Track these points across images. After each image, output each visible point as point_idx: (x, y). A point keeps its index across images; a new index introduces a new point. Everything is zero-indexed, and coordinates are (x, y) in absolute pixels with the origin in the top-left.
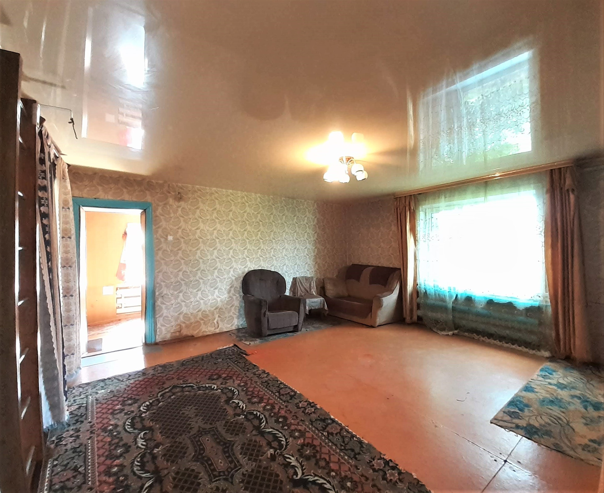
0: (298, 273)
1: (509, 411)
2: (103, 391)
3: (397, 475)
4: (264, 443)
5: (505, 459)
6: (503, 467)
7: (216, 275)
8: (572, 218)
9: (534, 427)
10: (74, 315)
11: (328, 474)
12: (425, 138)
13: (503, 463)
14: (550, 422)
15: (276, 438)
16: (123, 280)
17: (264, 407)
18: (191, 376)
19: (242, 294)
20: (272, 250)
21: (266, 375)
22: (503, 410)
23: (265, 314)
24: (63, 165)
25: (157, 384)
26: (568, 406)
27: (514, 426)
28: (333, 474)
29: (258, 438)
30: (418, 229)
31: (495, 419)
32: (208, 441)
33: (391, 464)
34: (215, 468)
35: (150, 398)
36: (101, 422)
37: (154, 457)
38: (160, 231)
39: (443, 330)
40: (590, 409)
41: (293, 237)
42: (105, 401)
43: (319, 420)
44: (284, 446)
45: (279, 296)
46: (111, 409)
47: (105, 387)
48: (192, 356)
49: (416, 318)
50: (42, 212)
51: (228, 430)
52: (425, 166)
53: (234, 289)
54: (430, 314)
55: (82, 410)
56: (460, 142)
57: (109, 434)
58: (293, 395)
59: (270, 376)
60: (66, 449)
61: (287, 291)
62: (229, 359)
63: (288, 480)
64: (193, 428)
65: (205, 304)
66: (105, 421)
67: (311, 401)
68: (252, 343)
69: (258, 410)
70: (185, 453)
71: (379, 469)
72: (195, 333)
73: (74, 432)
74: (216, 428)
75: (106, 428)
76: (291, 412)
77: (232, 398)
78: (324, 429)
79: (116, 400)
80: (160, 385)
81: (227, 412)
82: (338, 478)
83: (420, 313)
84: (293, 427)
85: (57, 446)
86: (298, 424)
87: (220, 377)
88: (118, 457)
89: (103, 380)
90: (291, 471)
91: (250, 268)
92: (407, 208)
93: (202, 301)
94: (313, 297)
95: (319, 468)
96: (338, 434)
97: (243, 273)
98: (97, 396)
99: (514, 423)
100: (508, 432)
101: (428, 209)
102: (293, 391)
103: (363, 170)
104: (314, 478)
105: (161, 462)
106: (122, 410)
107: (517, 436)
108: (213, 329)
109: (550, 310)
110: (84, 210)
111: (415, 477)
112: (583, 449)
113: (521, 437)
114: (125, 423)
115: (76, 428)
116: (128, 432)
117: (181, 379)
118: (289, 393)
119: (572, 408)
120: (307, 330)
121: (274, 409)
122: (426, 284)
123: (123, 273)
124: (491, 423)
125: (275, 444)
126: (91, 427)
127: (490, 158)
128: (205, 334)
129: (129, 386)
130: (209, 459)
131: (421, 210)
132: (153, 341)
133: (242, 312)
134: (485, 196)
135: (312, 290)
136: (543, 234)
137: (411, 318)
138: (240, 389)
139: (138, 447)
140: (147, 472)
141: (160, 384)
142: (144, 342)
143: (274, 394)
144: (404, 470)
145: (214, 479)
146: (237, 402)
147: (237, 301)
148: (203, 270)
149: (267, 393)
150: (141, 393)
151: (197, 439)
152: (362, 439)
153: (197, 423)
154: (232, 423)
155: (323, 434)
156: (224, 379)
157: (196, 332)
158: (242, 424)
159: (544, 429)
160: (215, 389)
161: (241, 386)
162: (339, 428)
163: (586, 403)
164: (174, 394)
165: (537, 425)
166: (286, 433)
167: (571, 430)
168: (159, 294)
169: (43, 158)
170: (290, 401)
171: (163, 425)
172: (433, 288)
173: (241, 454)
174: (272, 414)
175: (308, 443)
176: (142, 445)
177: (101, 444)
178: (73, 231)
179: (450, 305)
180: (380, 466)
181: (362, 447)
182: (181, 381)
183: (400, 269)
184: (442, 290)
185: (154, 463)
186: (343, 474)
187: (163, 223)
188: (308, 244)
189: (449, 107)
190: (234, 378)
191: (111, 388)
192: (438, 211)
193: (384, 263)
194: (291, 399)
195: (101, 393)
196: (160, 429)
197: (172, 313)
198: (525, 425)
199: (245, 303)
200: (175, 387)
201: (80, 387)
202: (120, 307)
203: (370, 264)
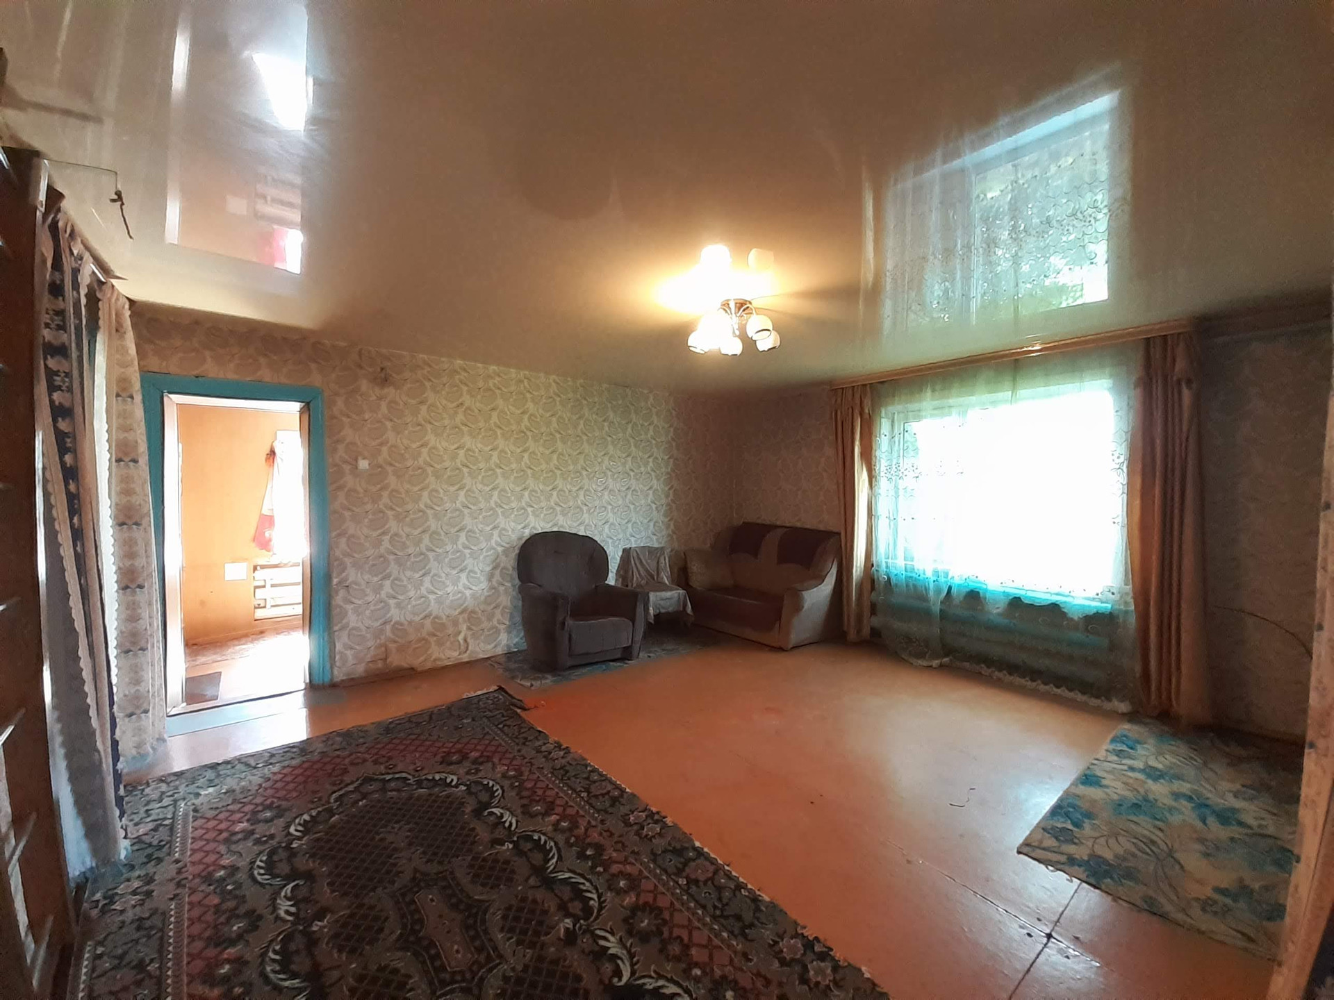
0: (633, 539)
1: (1053, 828)
2: (211, 790)
3: (829, 971)
4: (551, 905)
5: (1048, 931)
6: (1046, 949)
7: (463, 543)
8: (1184, 435)
9: (1105, 861)
10: (146, 629)
11: (687, 972)
12: (896, 267)
13: (1045, 940)
14: (1134, 850)
15: (578, 893)
16: (269, 551)
17: (556, 825)
18: (404, 756)
19: (517, 582)
20: (582, 493)
21: (562, 753)
22: (1042, 825)
23: (563, 624)
24: (117, 299)
25: (330, 775)
26: (1168, 815)
27: (1063, 859)
28: (697, 972)
29: (539, 895)
30: (878, 453)
31: (1026, 844)
32: (431, 902)
33: (817, 948)
34: (443, 963)
35: (312, 806)
36: (200, 862)
37: (312, 941)
38: (341, 447)
39: (921, 656)
40: (1211, 820)
41: (624, 464)
42: (215, 812)
43: (670, 851)
44: (596, 911)
45: (594, 586)
46: (227, 830)
47: (216, 781)
48: (409, 711)
49: (869, 632)
50: (57, 403)
51: (476, 876)
52: (894, 324)
53: (501, 571)
54: (898, 625)
55: (163, 834)
56: (967, 278)
57: (215, 888)
58: (617, 797)
59: (571, 755)
60: (123, 922)
61: (610, 575)
62: (488, 718)
63: (602, 987)
64: (402, 872)
65: (439, 601)
66: (211, 859)
67: (654, 810)
68: (537, 684)
69: (543, 829)
70: (381, 930)
71: (793, 960)
72: (418, 662)
73: (141, 883)
74: (452, 873)
75: (210, 874)
76: (612, 834)
77: (488, 805)
78: (679, 872)
79: (239, 811)
80: (336, 776)
81: (475, 837)
82: (707, 981)
83: (876, 621)
84: (615, 868)
85: (103, 911)
86: (625, 861)
87: (465, 757)
88: (232, 942)
89: (214, 766)
90: (608, 968)
91: (534, 528)
92: (857, 412)
93: (432, 597)
94: (664, 588)
95: (669, 961)
96: (710, 882)
97: (520, 539)
98: (197, 802)
99: (1062, 854)
100: (1052, 871)
101: (899, 413)
102: (617, 787)
103: (771, 329)
104: (656, 982)
105: (328, 954)
106: (248, 834)
107: (1071, 881)
108: (455, 654)
109: (1132, 620)
110: (173, 401)
111: (867, 975)
112: (1204, 910)
113: (1079, 882)
114: (255, 862)
115: (147, 874)
116: (260, 883)
117: (381, 764)
118: (609, 792)
119: (1175, 819)
120: (651, 655)
121: (577, 827)
122: (890, 565)
123: (267, 534)
124: (1019, 852)
125: (576, 907)
126: (179, 872)
127: (1024, 312)
128: (440, 664)
129: (269, 779)
130: (432, 944)
131: (883, 414)
132: (327, 679)
133: (518, 619)
134: (1014, 389)
135: (662, 574)
136: (1125, 470)
137: (859, 631)
138: (506, 783)
139: (278, 918)
140: (294, 976)
141: (336, 773)
142: (308, 681)
143: (579, 795)
144: (845, 960)
145: (441, 989)
146: (499, 814)
147: (507, 597)
148: (434, 532)
149: (564, 792)
150: (295, 794)
151: (407, 899)
152: (758, 893)
153: (411, 861)
154: (484, 860)
155: (677, 883)
156: (475, 762)
157: (422, 659)
158: (507, 862)
159: (1125, 864)
160: (454, 783)
161: (510, 778)
162: (712, 868)
163: (1203, 810)
164: (364, 796)
165: (1108, 855)
166: (601, 882)
167: (1177, 867)
168: (340, 583)
169: (58, 282)
170: (610, 810)
171: (337, 867)
172: (904, 572)
173: (502, 930)
174: (573, 840)
175: (646, 903)
176: (287, 912)
177: (196, 912)
178: (143, 447)
179: (936, 608)
180: (796, 954)
181: (758, 909)
182: (382, 767)
183: (839, 534)
184: (922, 576)
185: (311, 954)
186: (718, 973)
187: (348, 433)
188: (655, 481)
189: (946, 204)
190: (496, 760)
191: (231, 783)
192: (918, 418)
193: (808, 521)
194: (612, 805)
195: (206, 795)
196: (330, 873)
197: (368, 622)
198: (1086, 858)
199: (523, 601)
200: (368, 780)
201: (163, 781)
202: (262, 605)
203: (778, 523)
